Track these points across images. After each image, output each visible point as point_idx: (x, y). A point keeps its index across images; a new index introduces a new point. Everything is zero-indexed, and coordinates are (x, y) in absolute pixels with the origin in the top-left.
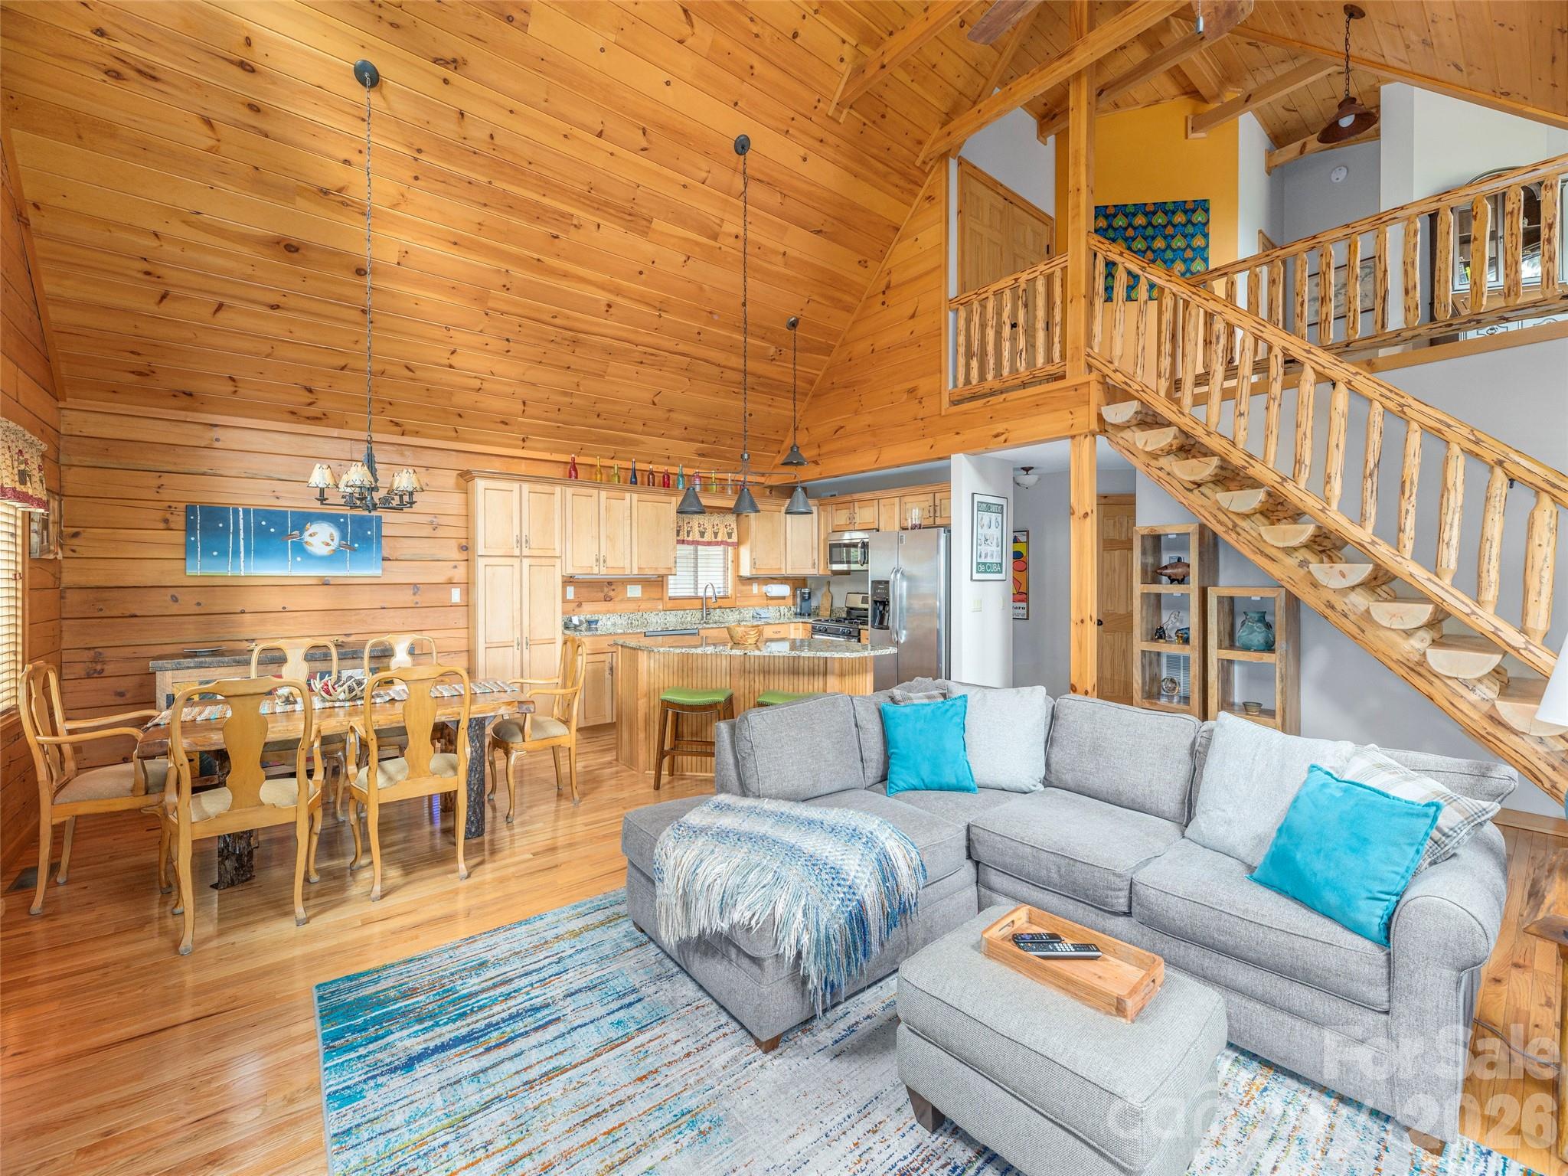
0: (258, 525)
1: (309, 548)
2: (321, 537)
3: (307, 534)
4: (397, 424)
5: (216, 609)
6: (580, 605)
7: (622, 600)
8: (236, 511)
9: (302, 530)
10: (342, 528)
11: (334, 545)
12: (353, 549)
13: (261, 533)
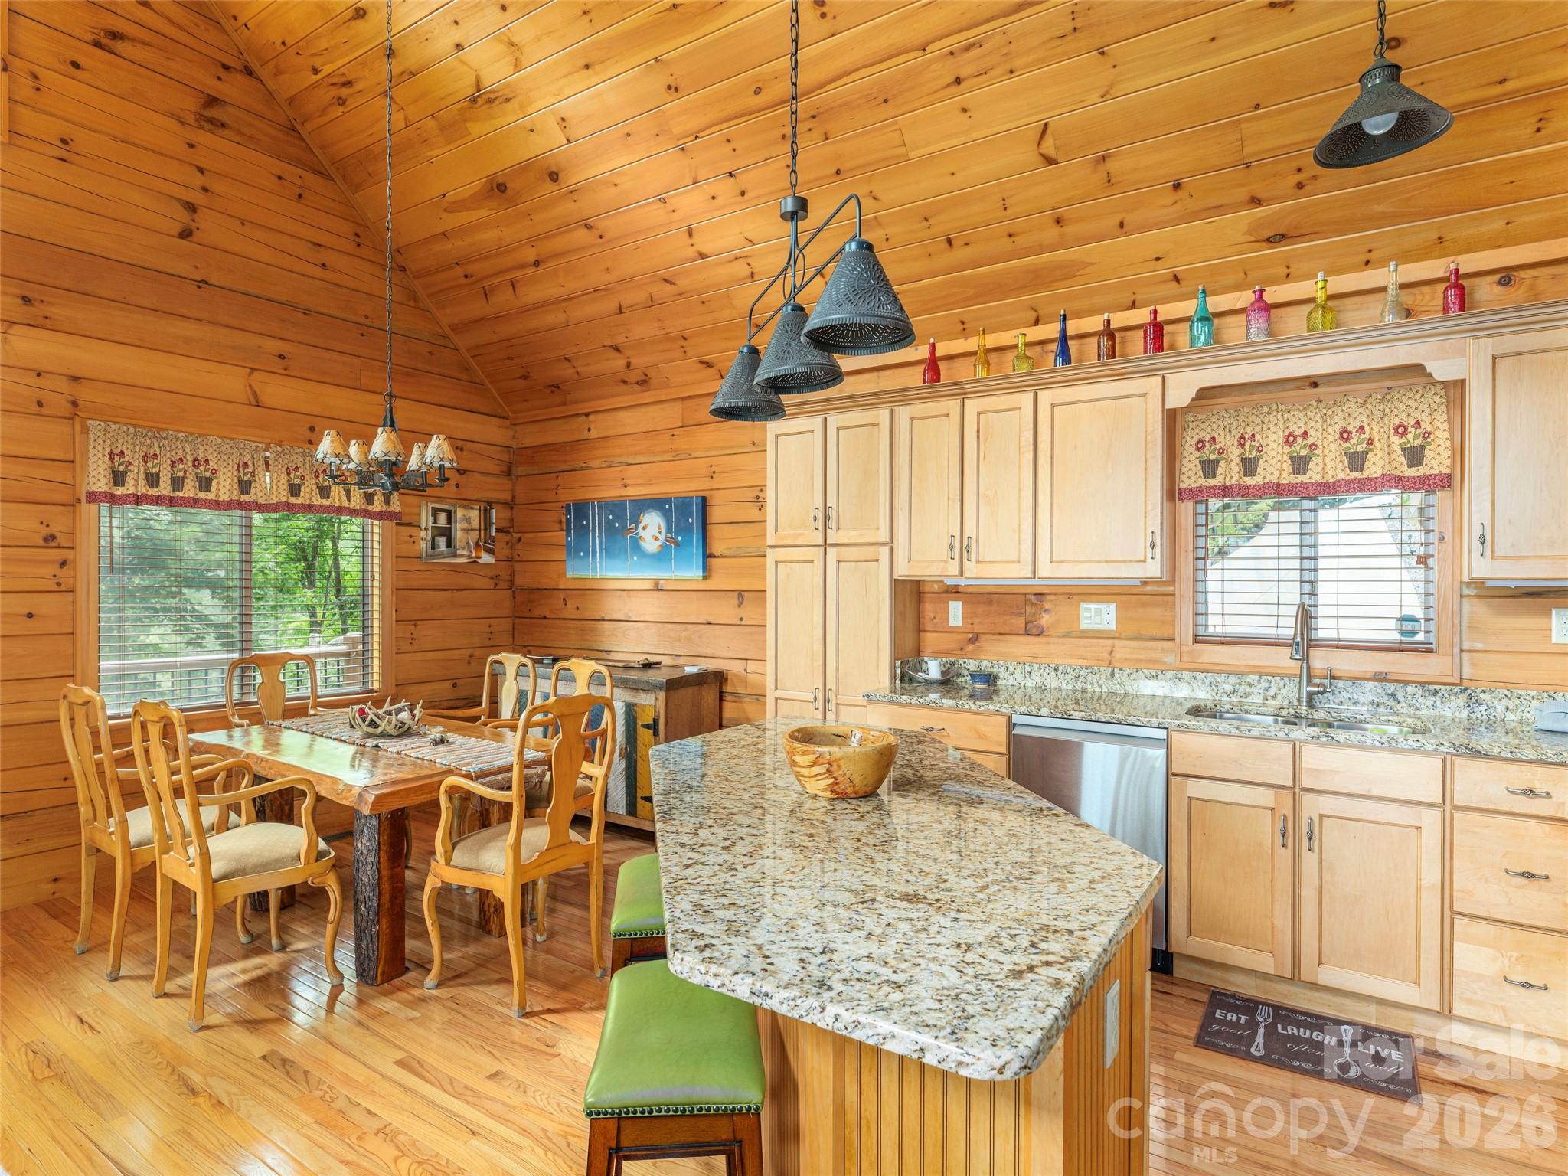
0: (608, 522)
1: (642, 544)
2: (652, 528)
3: (641, 526)
4: (708, 365)
5: (587, 615)
6: (975, 639)
7: (1067, 635)
8: (593, 503)
9: (636, 521)
10: (667, 515)
11: (662, 537)
12: (677, 544)
13: (610, 530)
